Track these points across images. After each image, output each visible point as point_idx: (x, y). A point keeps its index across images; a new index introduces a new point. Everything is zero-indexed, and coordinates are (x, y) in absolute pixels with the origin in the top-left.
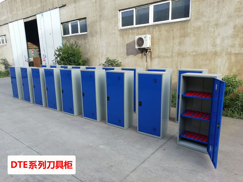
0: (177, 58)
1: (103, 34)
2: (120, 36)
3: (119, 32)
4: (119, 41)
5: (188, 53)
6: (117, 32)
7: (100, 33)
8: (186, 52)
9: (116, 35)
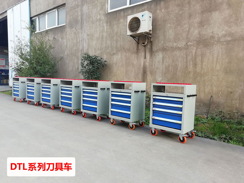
0: (195, 48)
1: (85, 23)
2: (107, 22)
3: (106, 17)
4: (106, 30)
5: (216, 39)
6: (104, 18)
7: (82, 22)
8: (213, 37)
9: (102, 22)
